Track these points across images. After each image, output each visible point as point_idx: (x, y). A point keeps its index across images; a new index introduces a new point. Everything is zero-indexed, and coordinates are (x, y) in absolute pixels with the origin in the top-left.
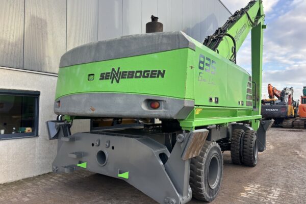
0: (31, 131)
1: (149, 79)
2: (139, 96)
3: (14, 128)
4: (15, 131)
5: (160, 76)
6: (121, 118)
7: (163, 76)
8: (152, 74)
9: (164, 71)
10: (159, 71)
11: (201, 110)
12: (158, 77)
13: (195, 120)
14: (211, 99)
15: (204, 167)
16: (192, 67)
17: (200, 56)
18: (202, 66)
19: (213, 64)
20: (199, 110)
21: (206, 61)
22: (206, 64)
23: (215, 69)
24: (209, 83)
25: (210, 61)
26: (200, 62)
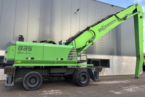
7: (7, 53)
13: (15, 64)
14: (27, 58)
15: (25, 79)
16: (13, 50)
17: (19, 46)
18: (21, 49)
19: (30, 48)
20: (20, 62)
21: (23, 47)
22: (24, 48)
23: (31, 49)
24: (26, 54)
25: (27, 47)
26: (19, 48)
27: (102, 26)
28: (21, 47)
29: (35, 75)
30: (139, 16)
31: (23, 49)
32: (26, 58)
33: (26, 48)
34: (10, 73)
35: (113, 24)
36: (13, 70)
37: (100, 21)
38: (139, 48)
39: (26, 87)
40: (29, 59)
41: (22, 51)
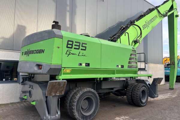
0: (17, 80)
1: (38, 54)
2: (34, 63)
3: (9, 78)
4: (10, 79)
5: (42, 52)
6: (34, 74)
7: (43, 53)
8: (40, 51)
9: (44, 50)
10: (42, 50)
11: (71, 70)
12: (42, 53)
13: (62, 76)
14: (81, 64)
15: (76, 102)
16: (58, 48)
17: (68, 41)
18: (71, 46)
19: (84, 45)
20: (69, 70)
21: (74, 43)
22: (75, 45)
23: (86, 47)
24: (78, 55)
25: (80, 43)
26: (68, 44)
27: (146, 22)
28: (71, 43)
29: (90, 94)
30: (175, 15)
31: (74, 47)
32: (78, 64)
33: (78, 44)
34: (56, 92)
35: (155, 20)
36: (62, 88)
37: (143, 14)
38: (174, 54)
39: (78, 116)
40: (82, 65)
41: (73, 51)
